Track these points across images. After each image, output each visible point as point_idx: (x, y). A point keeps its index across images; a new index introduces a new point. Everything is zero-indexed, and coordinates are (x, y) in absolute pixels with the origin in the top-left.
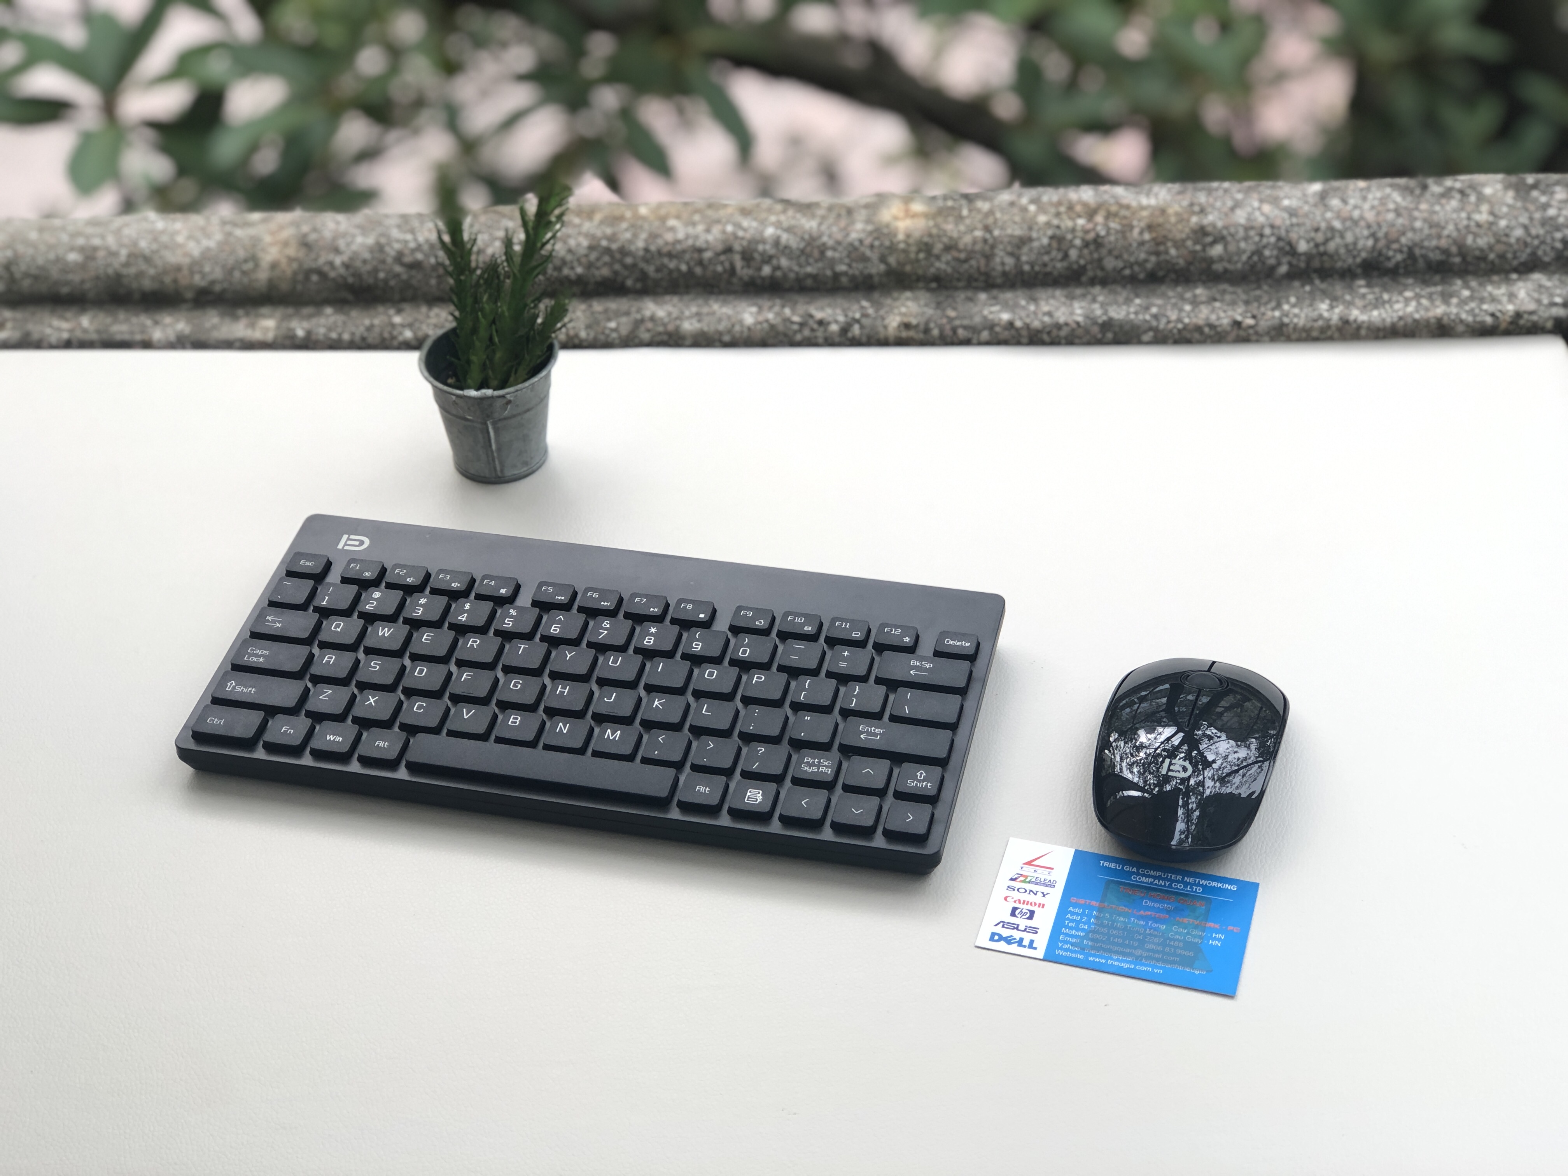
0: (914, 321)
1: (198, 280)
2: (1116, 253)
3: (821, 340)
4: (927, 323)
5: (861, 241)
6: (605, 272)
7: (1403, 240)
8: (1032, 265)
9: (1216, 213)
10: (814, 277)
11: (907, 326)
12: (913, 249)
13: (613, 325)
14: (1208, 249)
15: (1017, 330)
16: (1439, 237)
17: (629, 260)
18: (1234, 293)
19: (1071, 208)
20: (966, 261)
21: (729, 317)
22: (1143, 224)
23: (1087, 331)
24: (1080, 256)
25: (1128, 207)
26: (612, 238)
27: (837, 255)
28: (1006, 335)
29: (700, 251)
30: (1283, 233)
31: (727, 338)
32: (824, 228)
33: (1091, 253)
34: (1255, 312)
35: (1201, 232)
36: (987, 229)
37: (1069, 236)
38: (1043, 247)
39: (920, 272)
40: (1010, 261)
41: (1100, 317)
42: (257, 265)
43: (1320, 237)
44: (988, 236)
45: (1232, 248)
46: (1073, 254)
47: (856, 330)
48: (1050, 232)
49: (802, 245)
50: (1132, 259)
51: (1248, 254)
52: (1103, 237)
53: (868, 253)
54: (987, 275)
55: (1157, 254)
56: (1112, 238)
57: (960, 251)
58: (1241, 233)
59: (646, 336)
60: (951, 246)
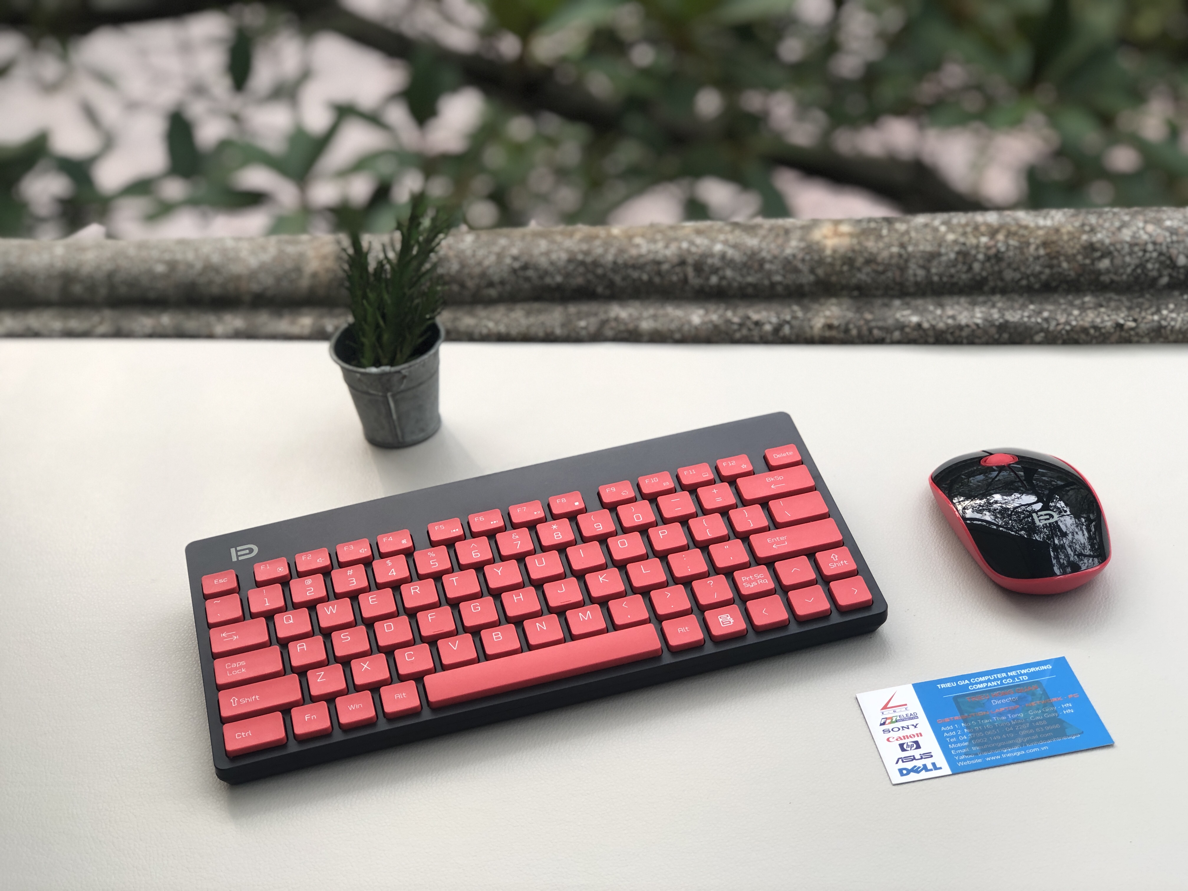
0: (836, 323)
1: (255, 287)
2: (1014, 266)
3: (756, 339)
4: (847, 324)
5: (794, 256)
6: (580, 281)
8: (941, 276)
9: (1104, 232)
10: (754, 286)
11: (830, 327)
12: (838, 263)
13: (583, 324)
14: (1096, 263)
15: (925, 330)
17: (600, 271)
18: (1119, 300)
19: (976, 228)
20: (883, 272)
21: (679, 318)
22: (1038, 242)
23: (986, 332)
24: (983, 269)
25: (1026, 227)
26: (587, 253)
27: (773, 267)
28: (915, 335)
29: (658, 263)
30: (1164, 249)
31: (677, 336)
32: (764, 245)
33: (992, 266)
34: (1136, 316)
35: (1090, 248)
36: (902, 246)
37: (973, 252)
38: (950, 261)
39: (844, 282)
40: (921, 273)
41: (997, 320)
42: (301, 276)
44: (903, 252)
45: (1118, 261)
46: (977, 266)
47: (786, 330)
48: (957, 248)
49: (745, 259)
50: (1029, 272)
51: (1133, 267)
52: (1003, 253)
53: (800, 266)
54: (901, 285)
55: (1051, 267)
56: (1011, 254)
57: (878, 264)
58: (1127, 249)
59: (609, 333)
60: (871, 260)
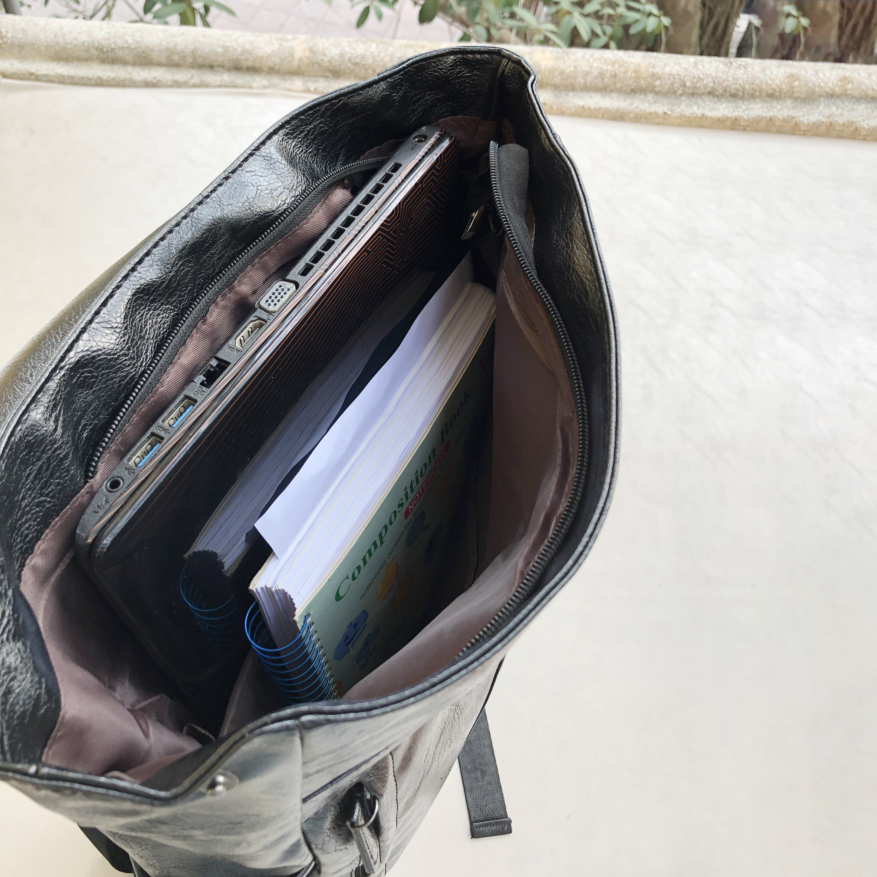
1: (270, 64)
2: (621, 81)
7: (724, 84)
8: (590, 83)
9: (658, 68)
14: (654, 82)
16: (736, 84)
18: (663, 100)
19: (605, 60)
20: (566, 79)
22: (632, 70)
24: (608, 81)
25: (626, 62)
30: (682, 78)
33: (612, 80)
34: (671, 108)
35: (653, 75)
36: (575, 67)
37: (605, 73)
38: (595, 76)
40: (582, 81)
41: (615, 107)
42: (293, 59)
43: (695, 81)
44: (575, 70)
45: (663, 82)
46: (606, 80)
48: (598, 71)
50: (627, 84)
51: (668, 85)
52: (617, 74)
54: (573, 86)
55: (636, 82)
56: (621, 75)
57: (564, 75)
58: (667, 76)
60: (562, 73)
